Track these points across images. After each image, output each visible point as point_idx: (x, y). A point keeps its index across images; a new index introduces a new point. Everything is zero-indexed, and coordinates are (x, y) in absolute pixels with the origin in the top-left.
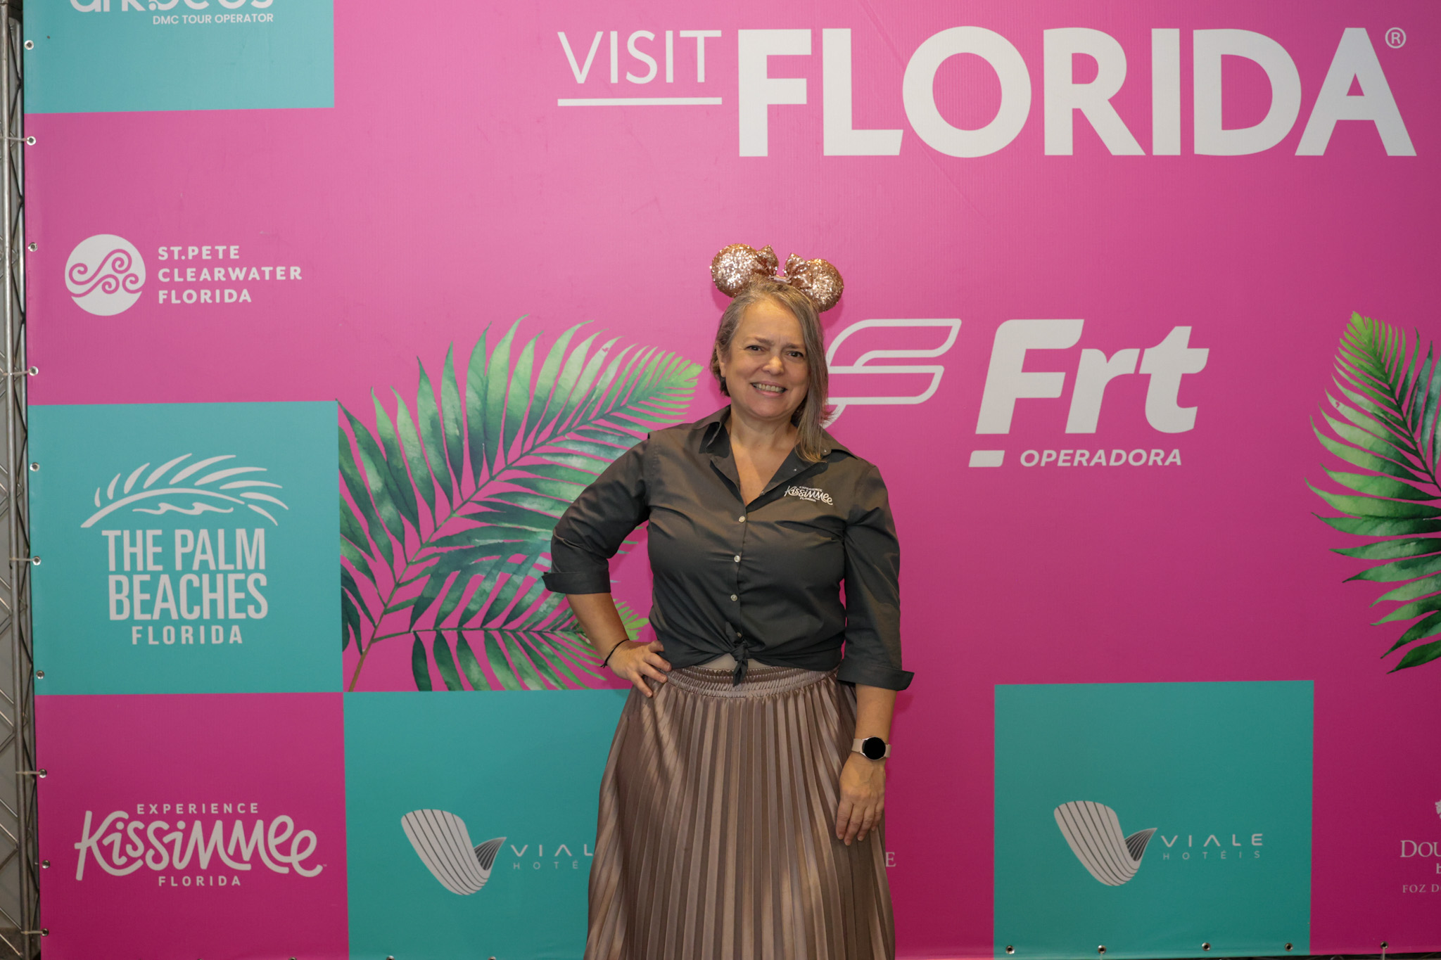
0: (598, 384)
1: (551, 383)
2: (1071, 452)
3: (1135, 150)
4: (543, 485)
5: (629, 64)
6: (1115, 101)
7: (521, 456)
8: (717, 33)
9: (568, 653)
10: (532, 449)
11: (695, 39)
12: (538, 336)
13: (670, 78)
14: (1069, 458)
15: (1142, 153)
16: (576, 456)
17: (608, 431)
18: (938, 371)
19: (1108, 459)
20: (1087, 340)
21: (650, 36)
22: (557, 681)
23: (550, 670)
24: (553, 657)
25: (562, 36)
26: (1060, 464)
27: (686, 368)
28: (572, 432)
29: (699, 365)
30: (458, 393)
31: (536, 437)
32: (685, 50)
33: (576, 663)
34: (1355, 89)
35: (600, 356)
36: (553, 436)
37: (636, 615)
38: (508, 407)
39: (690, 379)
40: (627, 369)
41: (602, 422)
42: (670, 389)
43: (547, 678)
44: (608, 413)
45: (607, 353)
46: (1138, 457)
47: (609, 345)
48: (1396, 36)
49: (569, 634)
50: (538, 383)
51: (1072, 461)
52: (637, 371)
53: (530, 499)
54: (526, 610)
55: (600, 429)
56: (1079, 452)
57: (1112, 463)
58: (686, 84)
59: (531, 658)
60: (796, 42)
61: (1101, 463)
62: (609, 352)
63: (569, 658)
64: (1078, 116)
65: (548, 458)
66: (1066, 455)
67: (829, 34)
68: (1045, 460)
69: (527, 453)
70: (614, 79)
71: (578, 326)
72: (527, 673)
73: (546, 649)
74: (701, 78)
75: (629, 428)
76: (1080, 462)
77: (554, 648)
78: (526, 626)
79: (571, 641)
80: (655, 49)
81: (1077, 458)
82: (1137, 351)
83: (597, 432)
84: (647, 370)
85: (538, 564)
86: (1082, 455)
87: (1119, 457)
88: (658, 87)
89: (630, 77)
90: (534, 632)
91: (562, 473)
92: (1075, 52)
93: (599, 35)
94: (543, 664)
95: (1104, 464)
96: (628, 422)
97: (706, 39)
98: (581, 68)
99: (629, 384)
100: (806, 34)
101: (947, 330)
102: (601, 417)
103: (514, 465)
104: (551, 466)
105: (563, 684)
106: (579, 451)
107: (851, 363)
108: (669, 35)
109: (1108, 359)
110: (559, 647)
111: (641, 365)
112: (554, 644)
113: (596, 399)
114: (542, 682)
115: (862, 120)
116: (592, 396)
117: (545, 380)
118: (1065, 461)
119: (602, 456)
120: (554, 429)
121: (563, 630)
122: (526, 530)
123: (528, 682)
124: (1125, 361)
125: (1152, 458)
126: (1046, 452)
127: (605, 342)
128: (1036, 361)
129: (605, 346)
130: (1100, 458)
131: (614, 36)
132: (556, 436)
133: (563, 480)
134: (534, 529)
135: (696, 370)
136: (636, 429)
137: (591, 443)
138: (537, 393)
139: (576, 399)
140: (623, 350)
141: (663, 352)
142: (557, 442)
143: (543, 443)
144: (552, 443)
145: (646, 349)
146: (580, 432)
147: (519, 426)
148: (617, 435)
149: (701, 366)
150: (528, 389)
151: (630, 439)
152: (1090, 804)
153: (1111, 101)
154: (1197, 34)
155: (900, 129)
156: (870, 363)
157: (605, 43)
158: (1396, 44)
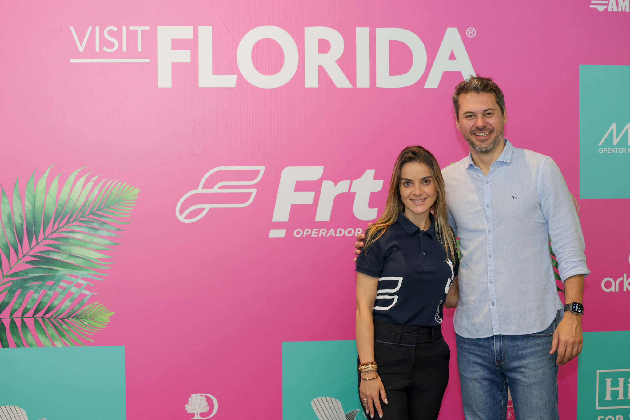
0: (89, 198)
1: (66, 198)
2: (318, 230)
3: (349, 86)
4: (62, 247)
5: (104, 42)
6: (339, 62)
7: (52, 233)
8: (148, 28)
9: (75, 329)
10: (57, 230)
11: (137, 31)
12: (60, 174)
13: (124, 49)
14: (317, 233)
15: (350, 86)
16: (79, 233)
17: (94, 221)
18: (254, 191)
19: (335, 233)
20: (325, 177)
21: (115, 29)
22: (70, 342)
23: (67, 337)
24: (68, 331)
25: (72, 29)
26: (313, 235)
27: (132, 190)
28: (76, 221)
29: (138, 189)
30: (21, 202)
31: (59, 224)
32: (132, 35)
33: (79, 333)
34: (452, 57)
35: (90, 184)
36: (68, 223)
37: (108, 310)
38: (46, 209)
39: (134, 195)
40: (103, 191)
41: (91, 216)
42: (124, 200)
43: (65, 341)
44: (94, 212)
45: (93, 183)
46: (350, 232)
47: (95, 179)
48: (471, 31)
49: (76, 319)
50: (60, 197)
51: (318, 234)
52: (108, 192)
53: (56, 254)
54: (54, 308)
55: (90, 220)
56: (322, 230)
57: (338, 235)
58: (132, 52)
59: (57, 331)
60: (186, 32)
61: (332, 235)
62: (94, 182)
63: (76, 331)
64: (321, 69)
65: (65, 234)
66: (315, 231)
67: (201, 29)
68: (305, 234)
69: (55, 232)
70: (97, 50)
71: (80, 170)
72: (55, 339)
73: (65, 327)
74: (139, 49)
75: (104, 219)
76: (322, 235)
77: (69, 327)
78: (55, 316)
79: (76, 323)
80: (117, 35)
81: (321, 233)
82: (349, 181)
83: (89, 221)
84: (113, 191)
85: (60, 286)
86: (323, 231)
87: (341, 232)
88: (119, 54)
89: (105, 49)
90: (59, 318)
91: (72, 241)
92: (319, 38)
93: (90, 28)
94: (63, 334)
95: (334, 235)
96: (103, 216)
97: (142, 31)
98: (81, 44)
99: (105, 197)
100: (191, 29)
101: (258, 171)
102: (91, 214)
103: (48, 237)
104: (66, 238)
105: (73, 344)
106: (80, 230)
107: (212, 187)
108: (124, 28)
109: (335, 185)
110: (71, 326)
111: (110, 189)
112: (69, 324)
113: (88, 205)
114: (62, 343)
115: (217, 71)
116: (86, 204)
117: (63, 196)
118: (315, 234)
119: (91, 233)
120: (68, 220)
121: (73, 318)
122: (54, 269)
123: (55, 343)
124: (343, 186)
125: (357, 232)
126: (306, 230)
127: (93, 177)
128: (301, 186)
129: (92, 180)
130: (332, 233)
131: (97, 28)
132: (69, 223)
133: (72, 245)
134: (58, 269)
135: (137, 191)
136: (108, 220)
137: (86, 227)
138: (59, 202)
139: (78, 205)
140: (102, 181)
141: (121, 182)
142: (69, 226)
143: (62, 227)
144: (67, 227)
145: (112, 181)
146: (80, 221)
147: (51, 219)
148: (98, 223)
149: (140, 189)
150: (55, 201)
151: (105, 224)
152: (328, 398)
153: (337, 62)
154: (378, 30)
155: (236, 74)
156: (221, 187)
157: (93, 33)
158: (471, 35)
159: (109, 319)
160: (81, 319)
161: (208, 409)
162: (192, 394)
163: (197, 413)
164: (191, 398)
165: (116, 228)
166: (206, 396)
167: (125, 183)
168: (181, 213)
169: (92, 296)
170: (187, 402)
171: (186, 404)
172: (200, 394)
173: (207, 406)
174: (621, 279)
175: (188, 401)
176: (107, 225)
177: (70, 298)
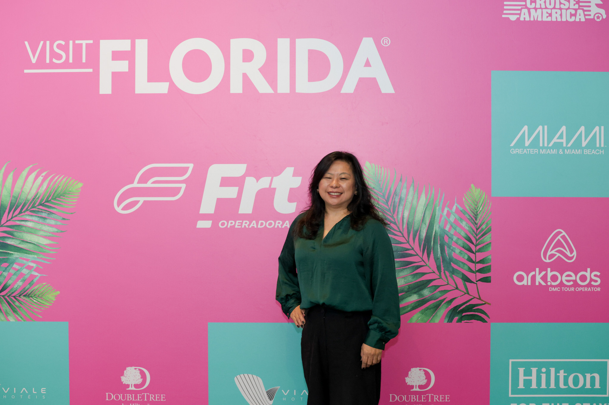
0: (39, 191)
1: (20, 191)
2: (241, 221)
4: (16, 234)
7: (7, 221)
9: (26, 306)
10: (12, 218)
11: (82, 44)
12: (15, 170)
14: (240, 224)
16: (30, 221)
17: (43, 211)
18: (183, 186)
19: (257, 225)
20: (248, 173)
22: (21, 318)
23: (19, 313)
24: (20, 307)
26: (236, 227)
27: (76, 184)
28: (28, 211)
29: (81, 183)
31: (13, 213)
33: (29, 310)
35: (40, 179)
36: (20, 212)
37: (55, 290)
38: (2, 200)
39: (78, 189)
40: (51, 184)
41: (41, 207)
42: (69, 193)
43: (18, 316)
44: (43, 203)
45: (43, 177)
46: (270, 224)
47: (44, 174)
49: (26, 297)
50: (14, 190)
51: (241, 225)
52: (56, 185)
53: (10, 240)
54: (8, 287)
55: (40, 210)
56: (244, 222)
57: (259, 226)
59: (10, 307)
60: (124, 45)
61: (254, 226)
62: (44, 177)
63: (27, 308)
65: (18, 222)
66: (239, 223)
68: (229, 225)
69: (9, 220)
71: (31, 166)
72: (9, 314)
73: (17, 304)
75: (52, 210)
76: (245, 226)
77: (20, 303)
78: (9, 294)
79: (27, 301)
81: (244, 224)
82: (270, 178)
85: (13, 267)
86: (246, 223)
87: (262, 224)
88: (66, 65)
90: (12, 296)
91: (24, 228)
92: (244, 49)
94: (15, 310)
95: (256, 227)
96: (51, 207)
97: (87, 44)
100: (128, 42)
101: (187, 168)
102: (40, 205)
103: (4, 225)
104: (19, 226)
105: (24, 319)
106: (31, 219)
107: (146, 182)
109: (257, 182)
110: (22, 303)
111: (57, 183)
112: (20, 302)
113: (38, 197)
114: (15, 318)
117: (17, 189)
118: (238, 225)
119: (40, 221)
120: (21, 210)
121: (24, 296)
122: (9, 253)
123: (9, 318)
124: (264, 182)
125: (277, 224)
126: (230, 222)
127: (42, 173)
128: (226, 182)
129: (42, 175)
130: (254, 224)
132: (21, 213)
133: (24, 232)
134: (12, 252)
135: (80, 185)
136: (55, 210)
137: (36, 216)
138: (14, 194)
139: (30, 197)
140: (50, 176)
141: (67, 177)
142: (21, 216)
143: (16, 216)
144: (20, 216)
145: (59, 176)
146: (31, 211)
147: (6, 209)
148: (47, 213)
149: (82, 183)
150: (10, 193)
151: (52, 214)
152: (250, 376)
153: (259, 69)
155: (168, 82)
156: (154, 182)
157: (44, 46)
159: (55, 298)
160: (31, 298)
161: (142, 381)
162: (128, 367)
163: (132, 385)
164: (126, 371)
165: (62, 218)
166: (140, 370)
167: (70, 178)
168: (119, 205)
169: (40, 277)
170: (122, 374)
171: (122, 376)
172: (134, 367)
173: (140, 378)
174: (533, 273)
175: (124, 373)
176: (54, 214)
177: (22, 279)
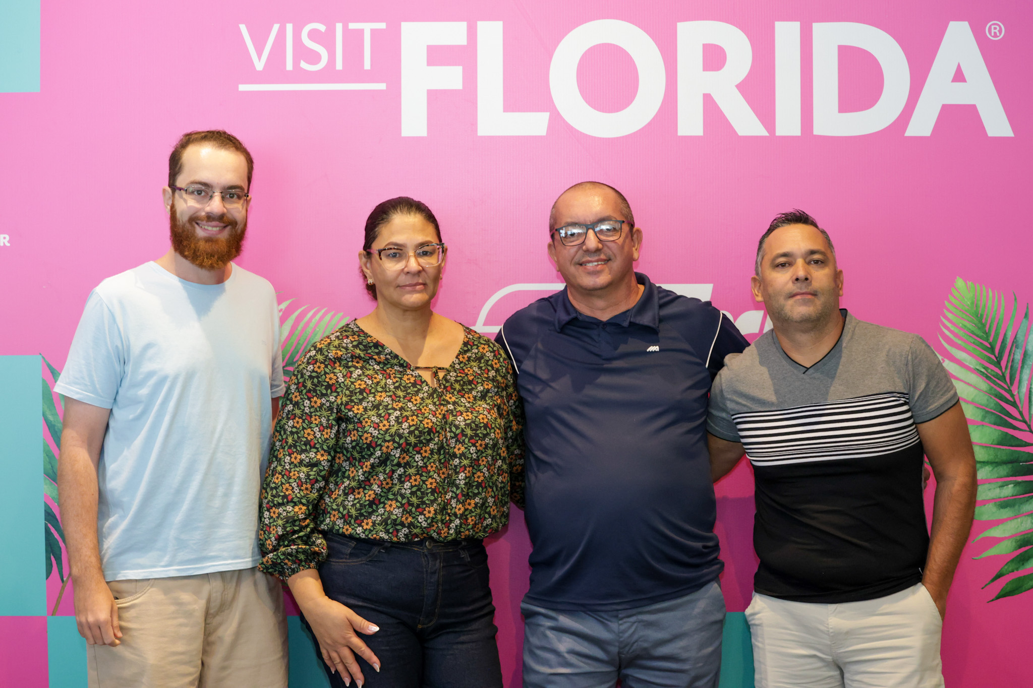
3: (760, 131)
5: (302, 52)
6: (741, 87)
8: (382, 26)
11: (362, 31)
13: (339, 66)
15: (763, 132)
21: (322, 28)
25: (243, 28)
32: (353, 40)
34: (959, 77)
58: (353, 71)
60: (453, 33)
64: (708, 100)
67: (483, 27)
70: (289, 66)
74: (367, 66)
80: (327, 40)
82: (761, 313)
88: (328, 74)
89: (304, 65)
92: (705, 43)
93: (276, 27)
97: (372, 31)
98: (260, 57)
100: (462, 26)
108: (339, 27)
109: (735, 320)
115: (512, 104)
124: (750, 322)
131: (289, 27)
153: (738, 86)
154: (816, 26)
155: (547, 111)
157: (282, 34)
158: (995, 36)
